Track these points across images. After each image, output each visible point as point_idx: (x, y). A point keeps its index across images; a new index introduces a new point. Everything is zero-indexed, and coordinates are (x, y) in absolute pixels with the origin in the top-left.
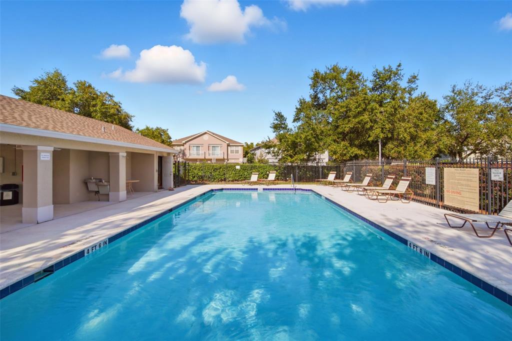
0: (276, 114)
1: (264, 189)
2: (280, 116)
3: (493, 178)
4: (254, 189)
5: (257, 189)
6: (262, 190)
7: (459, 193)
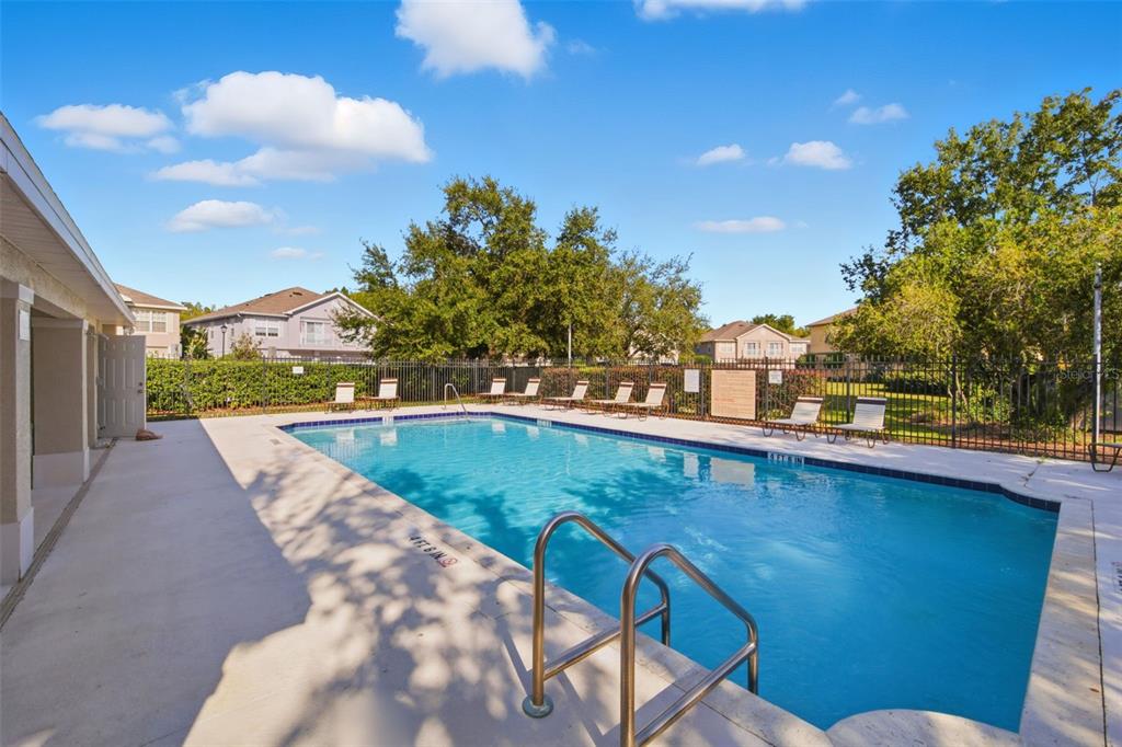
0: (368, 250)
1: (396, 418)
2: (378, 257)
3: (771, 381)
4: (375, 420)
5: (380, 419)
6: (392, 420)
7: (731, 400)
